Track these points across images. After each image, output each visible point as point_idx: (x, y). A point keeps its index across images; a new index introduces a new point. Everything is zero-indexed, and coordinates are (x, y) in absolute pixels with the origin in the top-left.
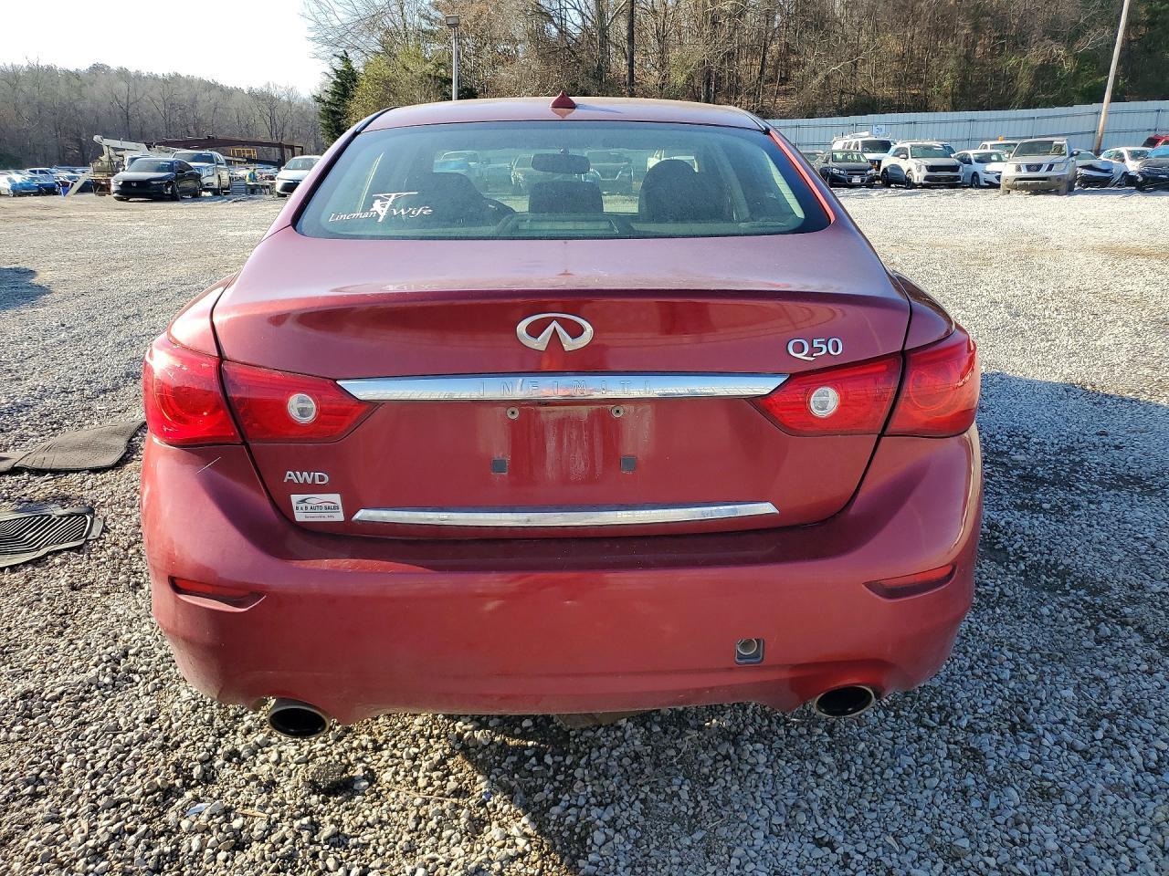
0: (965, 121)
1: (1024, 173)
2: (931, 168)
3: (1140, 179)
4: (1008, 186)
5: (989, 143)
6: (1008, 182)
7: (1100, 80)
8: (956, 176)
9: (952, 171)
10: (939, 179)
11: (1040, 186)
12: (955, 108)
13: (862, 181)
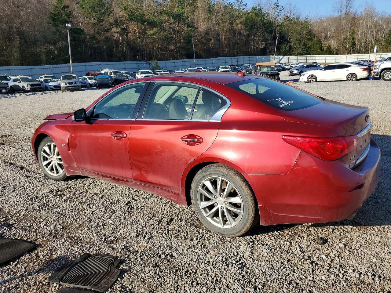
0: (28, 69)
1: (68, 85)
2: (31, 85)
3: (97, 85)
4: (64, 89)
5: (43, 76)
6: (64, 88)
7: (67, 57)
8: (41, 87)
9: (39, 86)
10: (35, 89)
11: (73, 89)
12: (22, 65)
13: (6, 91)
